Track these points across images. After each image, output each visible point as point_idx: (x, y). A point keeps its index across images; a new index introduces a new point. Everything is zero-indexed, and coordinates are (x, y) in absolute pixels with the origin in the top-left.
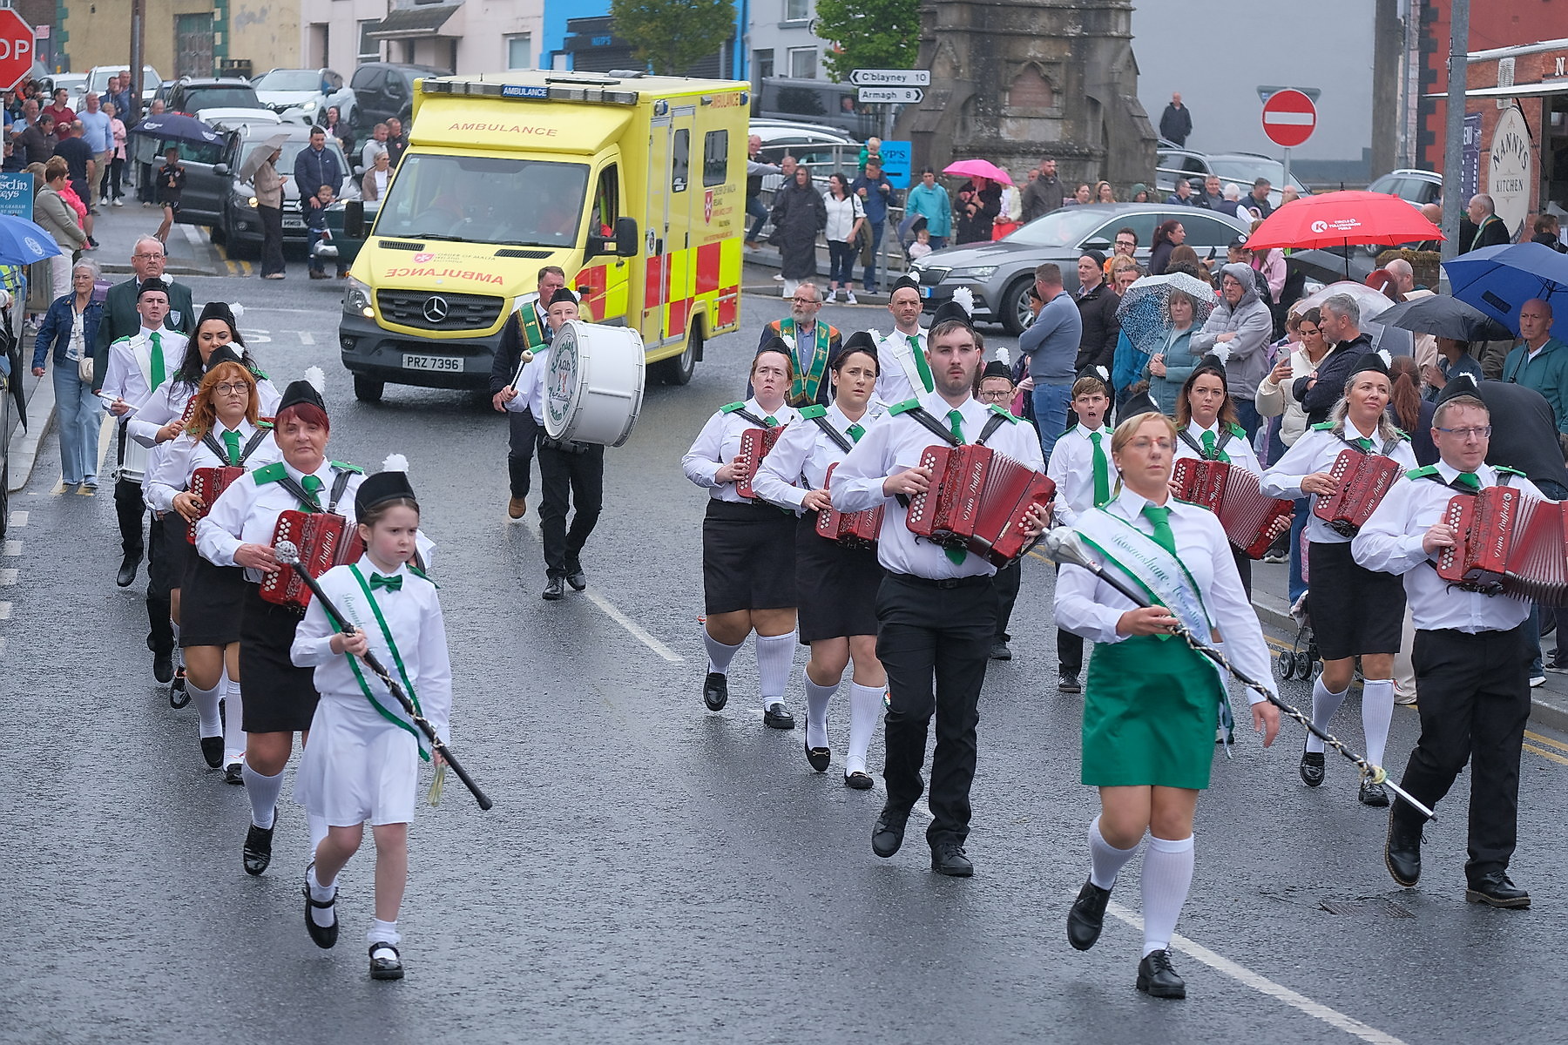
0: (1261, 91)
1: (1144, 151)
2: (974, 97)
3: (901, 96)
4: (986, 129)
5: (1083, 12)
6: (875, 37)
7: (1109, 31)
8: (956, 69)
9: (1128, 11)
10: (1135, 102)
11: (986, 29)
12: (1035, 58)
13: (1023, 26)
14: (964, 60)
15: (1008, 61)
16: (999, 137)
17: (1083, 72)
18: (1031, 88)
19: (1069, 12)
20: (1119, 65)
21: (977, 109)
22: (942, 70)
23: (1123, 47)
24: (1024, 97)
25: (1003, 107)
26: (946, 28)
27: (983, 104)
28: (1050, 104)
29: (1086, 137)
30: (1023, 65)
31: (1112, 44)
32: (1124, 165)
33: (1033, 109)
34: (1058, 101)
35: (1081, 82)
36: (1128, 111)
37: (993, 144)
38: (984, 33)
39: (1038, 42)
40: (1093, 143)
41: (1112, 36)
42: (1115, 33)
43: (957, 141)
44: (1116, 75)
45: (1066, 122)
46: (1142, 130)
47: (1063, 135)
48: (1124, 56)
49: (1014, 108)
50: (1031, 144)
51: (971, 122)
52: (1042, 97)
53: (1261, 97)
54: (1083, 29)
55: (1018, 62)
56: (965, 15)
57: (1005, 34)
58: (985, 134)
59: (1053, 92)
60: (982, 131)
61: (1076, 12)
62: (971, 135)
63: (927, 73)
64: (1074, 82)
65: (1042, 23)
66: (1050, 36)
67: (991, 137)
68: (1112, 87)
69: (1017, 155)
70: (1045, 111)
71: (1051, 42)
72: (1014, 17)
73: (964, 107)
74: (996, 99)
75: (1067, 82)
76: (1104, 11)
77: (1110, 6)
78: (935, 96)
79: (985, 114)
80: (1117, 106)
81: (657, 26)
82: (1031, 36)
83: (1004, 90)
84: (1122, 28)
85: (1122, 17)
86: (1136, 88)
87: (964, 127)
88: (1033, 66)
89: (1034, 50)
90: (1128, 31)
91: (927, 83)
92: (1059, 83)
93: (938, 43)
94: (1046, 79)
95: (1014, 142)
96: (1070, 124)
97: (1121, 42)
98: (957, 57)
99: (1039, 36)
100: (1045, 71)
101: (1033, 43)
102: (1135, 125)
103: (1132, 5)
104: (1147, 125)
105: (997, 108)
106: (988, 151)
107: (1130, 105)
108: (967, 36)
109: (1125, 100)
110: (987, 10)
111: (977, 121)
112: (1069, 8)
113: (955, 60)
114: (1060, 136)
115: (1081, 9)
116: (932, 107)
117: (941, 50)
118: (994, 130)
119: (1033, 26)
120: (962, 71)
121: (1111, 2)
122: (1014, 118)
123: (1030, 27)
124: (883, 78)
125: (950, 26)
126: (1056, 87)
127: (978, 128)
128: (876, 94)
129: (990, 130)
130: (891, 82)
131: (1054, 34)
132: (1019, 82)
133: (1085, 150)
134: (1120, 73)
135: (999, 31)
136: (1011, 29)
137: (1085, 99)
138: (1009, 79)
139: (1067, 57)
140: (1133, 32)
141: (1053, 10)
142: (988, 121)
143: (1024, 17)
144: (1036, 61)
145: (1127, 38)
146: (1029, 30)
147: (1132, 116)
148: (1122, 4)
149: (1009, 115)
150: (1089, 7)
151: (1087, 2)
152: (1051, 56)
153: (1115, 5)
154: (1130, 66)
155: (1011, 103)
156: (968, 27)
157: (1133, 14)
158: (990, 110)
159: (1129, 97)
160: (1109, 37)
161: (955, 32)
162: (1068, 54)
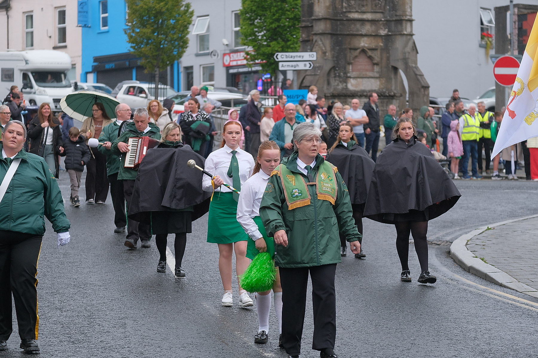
0: (492, 57)
1: (423, 93)
2: (334, 68)
3: (301, 66)
4: (340, 84)
5: (387, 23)
6: (271, 44)
7: (402, 31)
8: (324, 53)
9: (411, 21)
10: (417, 68)
11: (338, 33)
12: (365, 47)
13: (358, 30)
14: (328, 48)
15: (351, 49)
16: (347, 88)
17: (389, 53)
18: (362, 63)
19: (381, 22)
20: (408, 49)
21: (335, 74)
23: (409, 39)
24: (359, 67)
25: (349, 72)
26: (318, 32)
27: (338, 71)
28: (373, 70)
30: (359, 51)
31: (404, 38)
32: (413, 100)
33: (364, 73)
34: (376, 68)
35: (388, 59)
36: (414, 72)
37: (344, 92)
38: (338, 35)
39: (366, 38)
40: (395, 89)
41: (404, 34)
42: (405, 33)
43: (326, 91)
44: (407, 54)
45: (382, 79)
46: (422, 82)
47: (380, 86)
48: (410, 44)
49: (354, 73)
50: (364, 91)
51: (332, 81)
52: (369, 67)
53: (492, 60)
54: (389, 31)
55: (355, 49)
56: (328, 26)
57: (348, 35)
58: (340, 87)
59: (374, 64)
60: (338, 85)
61: (385, 22)
62: (332, 88)
63: (315, 54)
64: (385, 59)
65: (367, 29)
66: (371, 35)
67: (343, 89)
68: (405, 61)
69: (357, 97)
70: (370, 74)
71: (372, 38)
72: (353, 26)
73: (329, 73)
74: (345, 68)
75: (381, 59)
76: (400, 21)
77: (403, 18)
79: (339, 76)
80: (408, 70)
82: (362, 35)
83: (349, 64)
84: (408, 31)
85: (409, 24)
86: (416, 60)
87: (329, 83)
88: (363, 51)
89: (364, 43)
90: (412, 31)
91: (315, 59)
92: (377, 59)
93: (314, 40)
94: (370, 58)
95: (355, 91)
96: (383, 80)
97: (409, 37)
98: (325, 47)
99: (365, 35)
100: (370, 53)
101: (363, 39)
102: (418, 80)
103: (413, 18)
104: (424, 80)
105: (345, 73)
106: (342, 96)
107: (415, 69)
108: (329, 36)
109: (412, 66)
110: (339, 23)
111: (335, 80)
112: (381, 21)
113: (324, 48)
114: (378, 87)
115: (387, 21)
116: (313, 74)
117: (316, 44)
118: (345, 84)
119: (363, 30)
120: (327, 54)
121: (403, 16)
122: (354, 78)
123: (361, 31)
124: (292, 57)
125: (321, 31)
126: (375, 62)
127: (336, 84)
128: (288, 66)
129: (342, 85)
130: (296, 59)
131: (373, 34)
132: (356, 60)
133: (392, 94)
134: (409, 53)
135: (345, 33)
136: (351, 32)
137: (391, 67)
138: (351, 58)
139: (381, 46)
140: (414, 33)
141: (373, 22)
142: (341, 80)
143: (358, 25)
144: (365, 49)
145: (411, 35)
146: (361, 33)
147: (416, 75)
148: (408, 17)
149: (352, 76)
150: (391, 19)
151: (390, 17)
152: (373, 46)
153: (404, 18)
154: (413, 49)
155: (353, 71)
156: (330, 32)
157: (414, 22)
158: (342, 74)
159: (414, 65)
160: (402, 35)
161: (323, 34)
162: (381, 44)
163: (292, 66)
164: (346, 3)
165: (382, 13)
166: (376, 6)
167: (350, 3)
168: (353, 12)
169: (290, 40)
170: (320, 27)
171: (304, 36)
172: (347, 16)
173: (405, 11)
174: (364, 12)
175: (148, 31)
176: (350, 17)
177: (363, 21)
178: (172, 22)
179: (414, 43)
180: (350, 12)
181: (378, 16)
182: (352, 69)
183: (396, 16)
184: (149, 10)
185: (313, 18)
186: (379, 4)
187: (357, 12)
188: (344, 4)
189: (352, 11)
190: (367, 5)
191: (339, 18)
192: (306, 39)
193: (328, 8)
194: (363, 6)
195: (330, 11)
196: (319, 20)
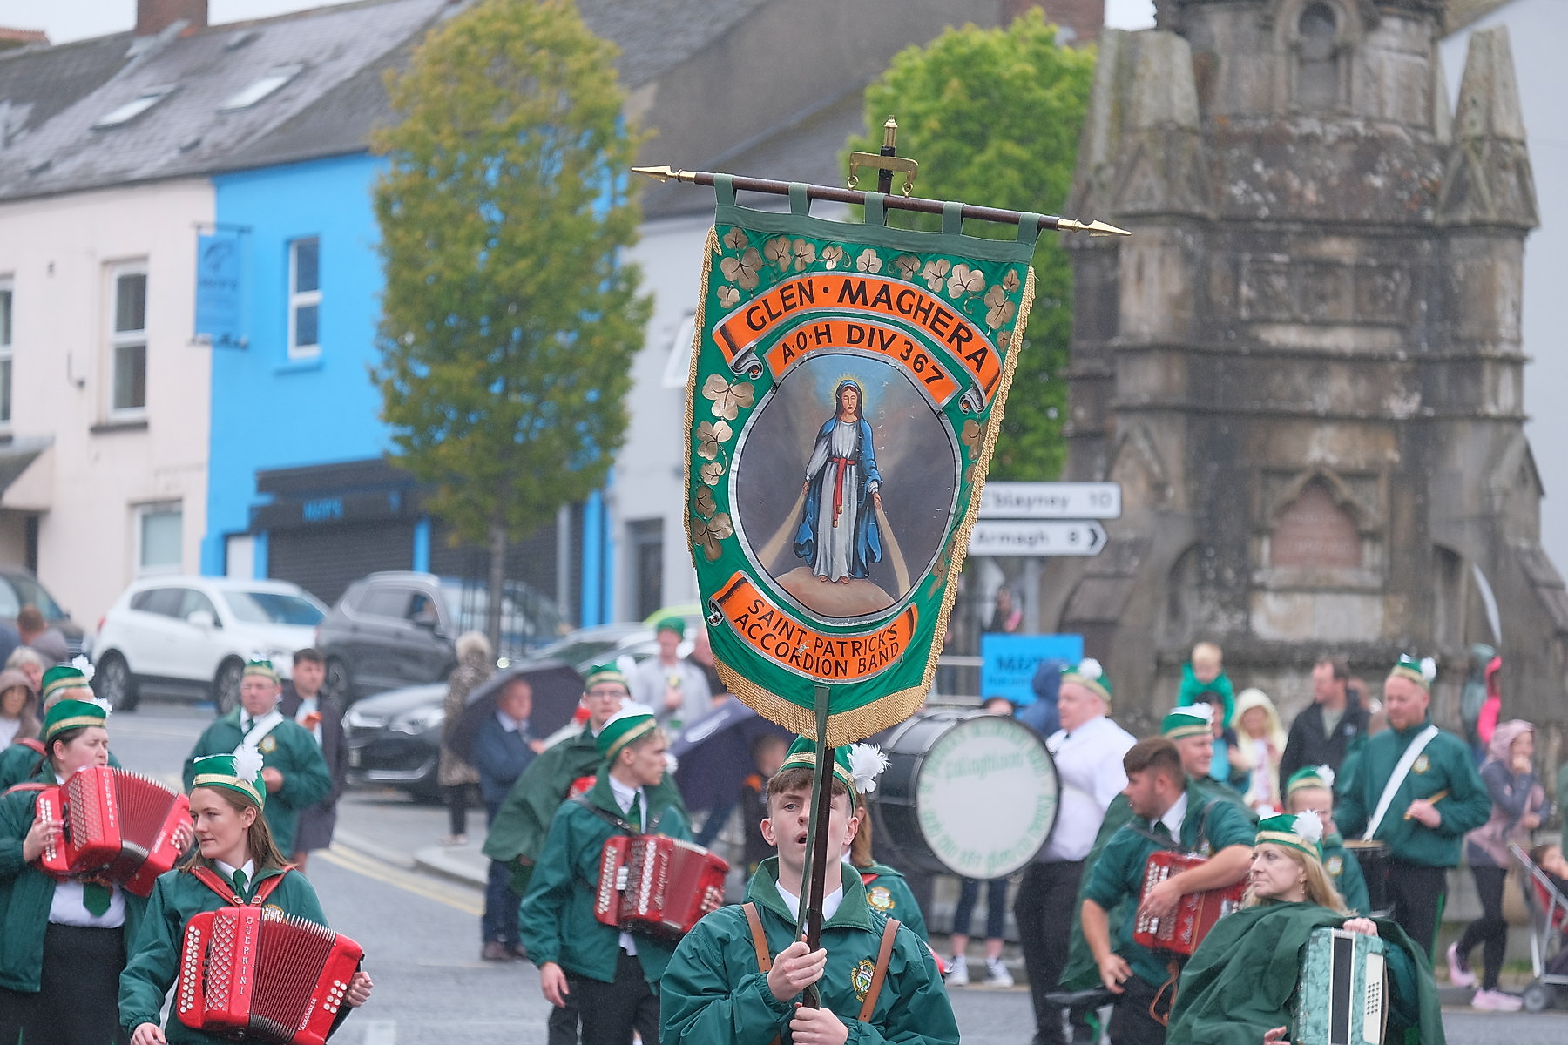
1: (1561, 659)
2: (1196, 549)
3: (1057, 542)
4: (1222, 615)
5: (1420, 371)
7: (1480, 404)
8: (1158, 488)
9: (1516, 363)
10: (1537, 555)
11: (1219, 405)
12: (1323, 463)
13: (1297, 396)
14: (1175, 467)
15: (1268, 472)
16: (1247, 633)
17: (1423, 491)
18: (1315, 529)
19: (1393, 367)
20: (1503, 477)
21: (1202, 574)
22: (1129, 491)
23: (1510, 438)
24: (1302, 547)
25: (1258, 567)
26: (1137, 402)
27: (1215, 563)
28: (1356, 562)
29: (1432, 630)
30: (1299, 481)
31: (1487, 433)
33: (1321, 571)
34: (1372, 555)
35: (1421, 515)
36: (1526, 573)
37: (1237, 646)
38: (1215, 413)
39: (1329, 432)
40: (1449, 638)
41: (1487, 418)
42: (1492, 410)
43: (1162, 643)
44: (1498, 501)
45: (1392, 599)
46: (1557, 613)
47: (1384, 626)
48: (1512, 457)
49: (1280, 570)
50: (1318, 645)
51: (1189, 602)
52: (1341, 548)
54: (1425, 404)
55: (1287, 473)
56: (1177, 376)
57: (1259, 415)
58: (1223, 623)
59: (1363, 536)
60: (1213, 618)
61: (1408, 366)
62: (1190, 629)
63: (1112, 490)
64: (1406, 516)
65: (1337, 390)
66: (1353, 419)
67: (1233, 633)
68: (1490, 524)
69: (1290, 670)
70: (1346, 576)
71: (1357, 431)
72: (1278, 379)
73: (1176, 571)
74: (1243, 550)
75: (1393, 515)
76: (1470, 364)
77: (1483, 352)
79: (1219, 583)
80: (1502, 563)
81: (473, 445)
82: (1316, 419)
83: (1261, 531)
84: (1506, 400)
85: (1507, 376)
86: (1537, 523)
87: (1175, 611)
88: (1319, 481)
89: (1323, 449)
90: (1519, 402)
91: (1112, 510)
92: (1374, 516)
93: (1119, 434)
94: (1347, 509)
95: (1282, 643)
96: (1400, 604)
97: (1506, 429)
98: (1162, 463)
99: (1329, 418)
100: (1345, 491)
101: (1319, 433)
102: (1541, 603)
103: (1526, 350)
105: (1244, 571)
107: (1529, 562)
108: (1181, 419)
109: (1518, 550)
110: (1220, 365)
111: (1202, 599)
112: (1394, 358)
113: (1156, 469)
114: (1378, 628)
115: (1420, 361)
116: (1110, 570)
117: (1127, 448)
118: (1239, 617)
119: (1317, 397)
120: (1171, 492)
121: (1483, 343)
122: (1282, 591)
123: (1312, 400)
124: (1019, 502)
125: (1145, 399)
126: (1368, 526)
127: (1205, 612)
128: (1004, 538)
129: (1231, 617)
130: (1037, 511)
131: (1362, 413)
132: (1292, 516)
134: (1506, 494)
135: (1247, 406)
136: (1271, 404)
137: (1430, 549)
138: (1270, 510)
139: (1391, 463)
140: (1528, 408)
141: (1361, 363)
142: (1226, 597)
143: (1300, 378)
144: (1327, 472)
145: (1517, 420)
146: (1308, 407)
147: (1533, 584)
148: (1505, 348)
149: (1271, 583)
150: (1436, 354)
151: (1430, 345)
152: (1359, 460)
153: (1489, 349)
154: (1525, 481)
155: (1275, 561)
156: (1182, 399)
157: (1528, 370)
158: (1229, 574)
159: (1524, 544)
160: (1480, 419)
161: (1153, 409)
162: (1393, 455)
163: (1020, 539)
164: (1250, 286)
165: (1400, 327)
166: (1374, 297)
167: (1270, 285)
168: (1280, 322)
169: (1034, 429)
170: (1143, 381)
171: (1081, 413)
172: (1257, 339)
173: (1491, 323)
174: (1324, 325)
175: (461, 373)
176: (1267, 343)
177: (1320, 360)
178: (563, 339)
179: (1528, 453)
180: (1267, 321)
181: (1382, 340)
182: (1272, 555)
183: (1457, 340)
184: (467, 289)
185: (1117, 342)
186: (1386, 288)
187: (1295, 321)
188: (1245, 290)
189: (1277, 315)
190: (1337, 294)
191: (1221, 345)
192: (1091, 427)
193: (1176, 303)
194: (1322, 298)
195: (1187, 314)
196: (1140, 350)
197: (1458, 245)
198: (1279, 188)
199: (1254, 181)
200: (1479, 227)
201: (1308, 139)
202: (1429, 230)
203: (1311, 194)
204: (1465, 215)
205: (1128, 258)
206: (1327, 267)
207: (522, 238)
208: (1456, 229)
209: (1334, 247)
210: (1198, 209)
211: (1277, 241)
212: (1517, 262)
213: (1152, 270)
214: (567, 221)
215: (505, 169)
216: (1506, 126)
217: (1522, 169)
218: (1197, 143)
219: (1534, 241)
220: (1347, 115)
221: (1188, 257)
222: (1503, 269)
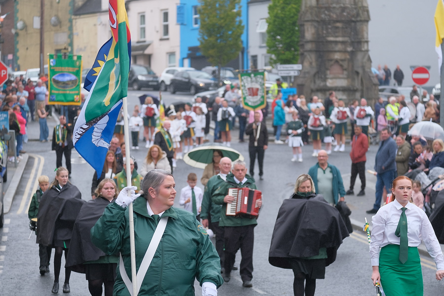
0: (411, 67)
1: (374, 88)
2: (318, 73)
3: (292, 74)
5: (352, 44)
6: (286, 53)
7: (361, 49)
8: (311, 63)
9: (367, 42)
10: (371, 72)
12: (337, 58)
13: (333, 48)
14: (314, 60)
15: (328, 60)
16: (326, 85)
17: (353, 63)
18: (336, 69)
20: (365, 60)
21: (319, 76)
22: (306, 64)
23: (366, 54)
24: (334, 72)
25: (327, 75)
26: (308, 50)
27: (321, 74)
28: (343, 74)
29: (355, 84)
30: (333, 61)
31: (363, 53)
32: (368, 92)
33: (337, 75)
34: (345, 72)
35: (353, 66)
36: (369, 75)
37: (324, 87)
38: (320, 51)
39: (338, 53)
40: (358, 86)
41: (363, 51)
42: (363, 49)
43: (313, 87)
44: (364, 64)
45: (348, 79)
46: (374, 81)
47: (347, 84)
48: (366, 57)
49: (331, 76)
50: (337, 87)
51: (317, 81)
52: (340, 72)
54: (353, 49)
55: (331, 60)
56: (314, 46)
57: (327, 51)
58: (322, 84)
59: (344, 70)
61: (350, 43)
62: (317, 85)
63: (301, 65)
64: (350, 66)
65: (339, 47)
68: (363, 67)
70: (341, 76)
71: (342, 53)
72: (330, 45)
73: (314, 75)
74: (325, 72)
75: (348, 66)
76: (360, 42)
78: (305, 73)
79: (321, 78)
80: (365, 74)
81: (215, 51)
82: (336, 51)
83: (327, 69)
84: (366, 48)
85: (366, 44)
86: (371, 67)
87: (315, 82)
88: (337, 61)
89: (337, 56)
90: (368, 48)
91: (301, 68)
93: (305, 55)
94: (341, 66)
95: (331, 87)
96: (350, 80)
98: (312, 59)
99: (338, 51)
100: (341, 63)
101: (336, 54)
102: (371, 80)
103: (369, 40)
105: (325, 75)
106: (323, 90)
107: (369, 73)
108: (315, 52)
110: (321, 44)
111: (319, 80)
112: (348, 42)
115: (352, 42)
117: (306, 57)
118: (325, 83)
120: (313, 64)
122: (332, 78)
123: (335, 49)
124: (286, 68)
126: (345, 68)
127: (319, 82)
130: (290, 69)
131: (343, 50)
132: (333, 67)
133: (355, 88)
134: (366, 63)
135: (325, 50)
136: (329, 49)
137: (354, 72)
138: (329, 66)
141: (343, 43)
142: (322, 80)
143: (333, 45)
145: (367, 51)
147: (370, 77)
148: (366, 40)
149: (329, 77)
150: (355, 41)
151: (354, 39)
152: (343, 57)
153: (363, 40)
154: (369, 60)
155: (330, 74)
156: (315, 49)
157: (370, 43)
158: (323, 76)
159: (369, 70)
160: (361, 51)
161: (310, 51)
162: (348, 57)
163: (286, 73)
164: (325, 31)
165: (349, 37)
166: (345, 32)
167: (328, 31)
168: (330, 37)
170: (309, 46)
172: (326, 39)
173: (363, 36)
174: (337, 37)
176: (328, 40)
177: (336, 42)
178: (230, 33)
179: (369, 56)
180: (328, 36)
181: (346, 39)
183: (358, 39)
185: (304, 40)
186: (347, 31)
187: (332, 36)
190: (339, 32)
191: (321, 40)
192: (303, 53)
193: (313, 34)
194: (337, 32)
195: (315, 36)
196: (308, 42)
197: (358, 24)
198: (329, 15)
199: (326, 15)
200: (361, 21)
201: (334, 8)
202: (353, 21)
203: (335, 16)
204: (359, 19)
205: (306, 27)
206: (337, 28)
207: (222, 16)
208: (358, 21)
209: (339, 25)
210: (316, 19)
211: (329, 24)
212: (367, 26)
213: (309, 29)
214: (230, 13)
215: (220, 5)
216: (365, 5)
217: (368, 11)
218: (316, 9)
219: (370, 23)
220: (340, 3)
221: (315, 27)
222: (365, 28)
